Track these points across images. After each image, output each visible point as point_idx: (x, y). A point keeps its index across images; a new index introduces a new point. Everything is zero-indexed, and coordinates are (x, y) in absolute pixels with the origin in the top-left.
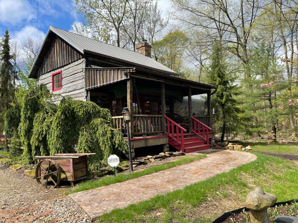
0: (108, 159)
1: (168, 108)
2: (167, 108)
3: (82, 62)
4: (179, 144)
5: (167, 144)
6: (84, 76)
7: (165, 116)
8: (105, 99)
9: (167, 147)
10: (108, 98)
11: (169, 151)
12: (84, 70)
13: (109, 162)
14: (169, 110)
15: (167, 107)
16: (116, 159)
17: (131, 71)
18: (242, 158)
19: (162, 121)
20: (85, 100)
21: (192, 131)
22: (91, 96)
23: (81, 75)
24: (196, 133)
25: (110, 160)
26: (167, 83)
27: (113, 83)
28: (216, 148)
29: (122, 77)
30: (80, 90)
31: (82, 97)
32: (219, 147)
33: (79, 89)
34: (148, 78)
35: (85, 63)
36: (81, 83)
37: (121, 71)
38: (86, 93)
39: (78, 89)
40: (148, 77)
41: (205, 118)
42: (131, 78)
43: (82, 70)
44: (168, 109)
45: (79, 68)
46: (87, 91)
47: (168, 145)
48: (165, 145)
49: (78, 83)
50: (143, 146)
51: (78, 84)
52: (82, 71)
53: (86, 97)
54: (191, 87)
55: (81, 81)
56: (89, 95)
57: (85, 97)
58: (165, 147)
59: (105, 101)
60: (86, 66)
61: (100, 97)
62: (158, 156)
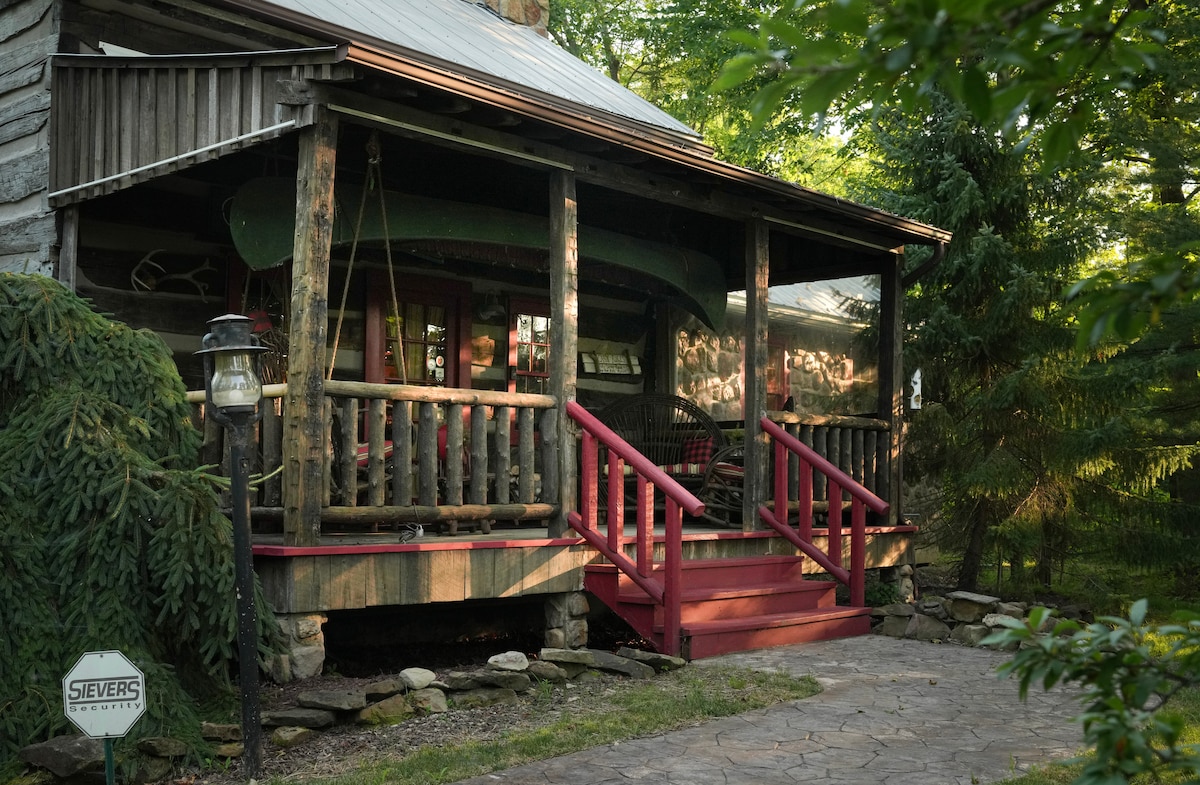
0: (67, 681)
1: (635, 361)
2: (623, 360)
3: (42, 19)
4: (653, 597)
5: (571, 592)
6: (48, 114)
7: (572, 400)
8: (188, 276)
9: (573, 617)
10: (206, 266)
11: (585, 640)
12: (49, 69)
13: (74, 701)
14: (637, 370)
15: (626, 354)
16: (123, 683)
17: (326, 75)
18: (1055, 708)
19: (550, 435)
20: (46, 273)
21: (758, 511)
22: (81, 250)
23: (29, 108)
24: (787, 528)
25: (79, 686)
26: (600, 180)
27: (214, 156)
28: (908, 631)
29: (267, 120)
30: (24, 204)
31: (33, 249)
32: (927, 624)
33: (17, 202)
34: (457, 133)
35: (58, 23)
36: (27, 158)
37: (267, 74)
38: (51, 223)
39: (8, 198)
40: (457, 124)
41: (855, 430)
42: (327, 127)
43: (38, 69)
44: (630, 365)
45: (21, 61)
46: (61, 211)
47: (578, 604)
48: (558, 597)
49: (10, 158)
50: (390, 602)
51: (14, 163)
52: (39, 81)
53: (56, 249)
54: (766, 218)
55: (29, 148)
56: (71, 240)
57: (44, 254)
58: (563, 611)
59: (187, 288)
60: (62, 46)
61: (146, 259)
62: (479, 673)
